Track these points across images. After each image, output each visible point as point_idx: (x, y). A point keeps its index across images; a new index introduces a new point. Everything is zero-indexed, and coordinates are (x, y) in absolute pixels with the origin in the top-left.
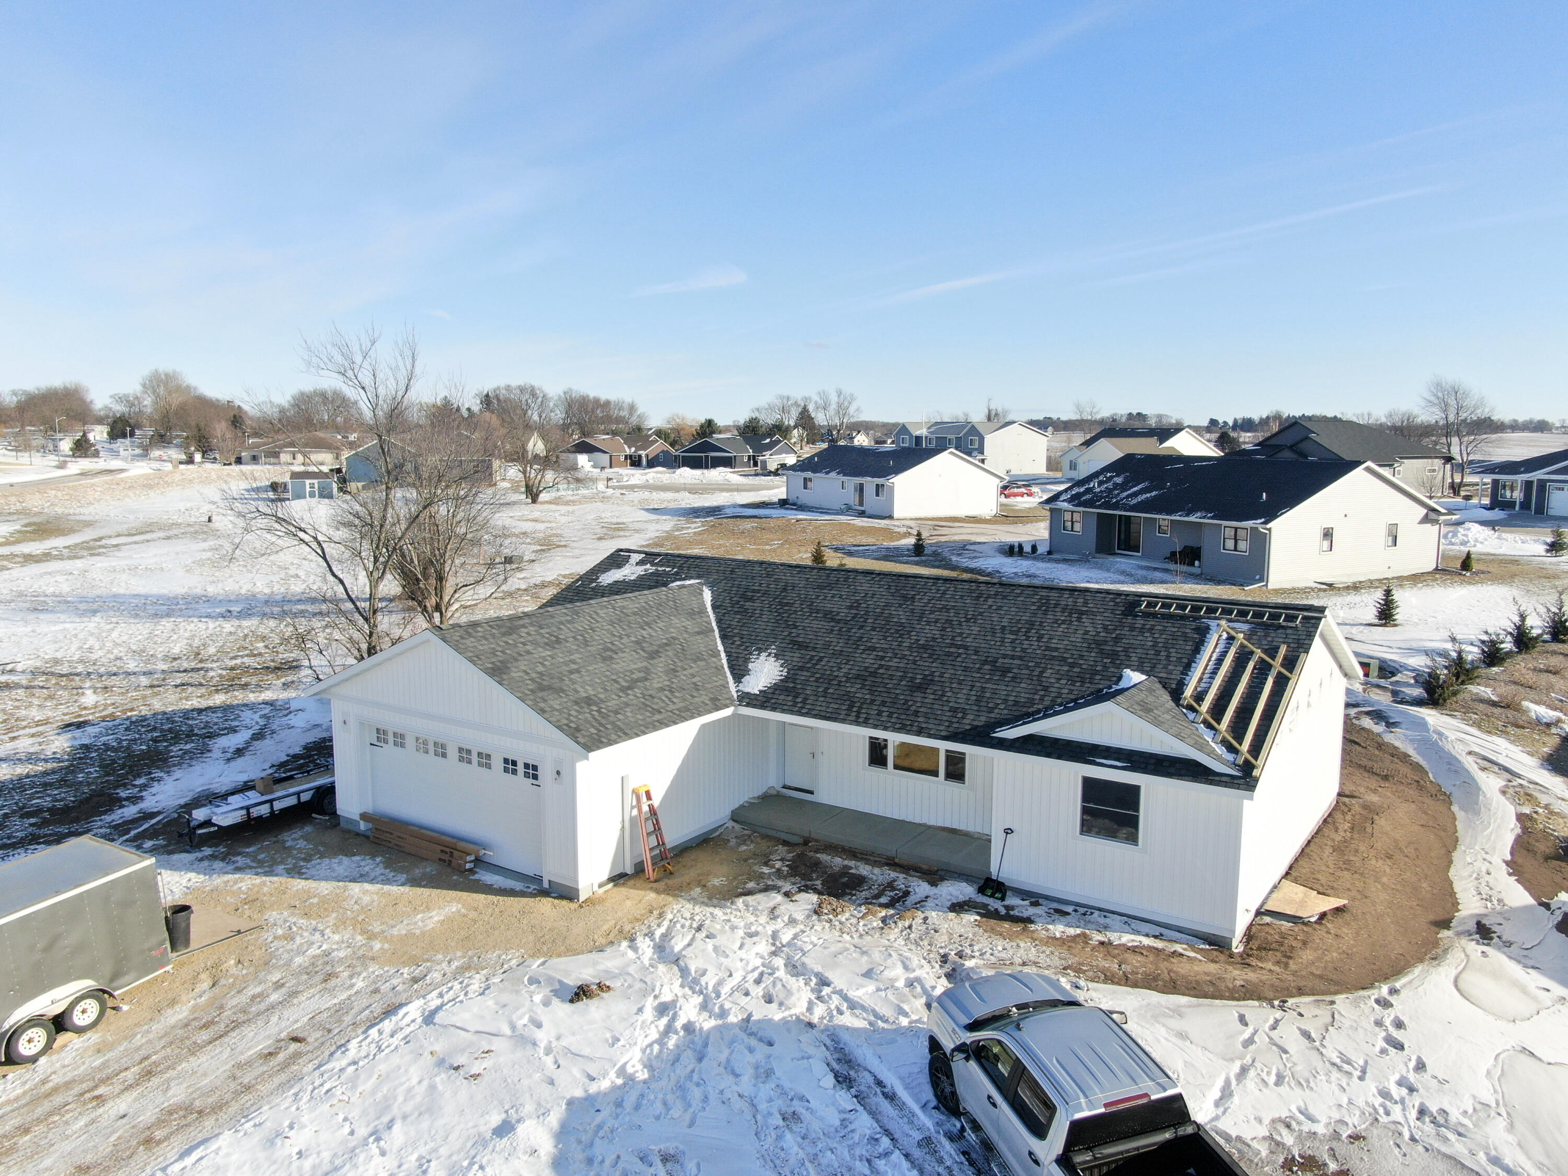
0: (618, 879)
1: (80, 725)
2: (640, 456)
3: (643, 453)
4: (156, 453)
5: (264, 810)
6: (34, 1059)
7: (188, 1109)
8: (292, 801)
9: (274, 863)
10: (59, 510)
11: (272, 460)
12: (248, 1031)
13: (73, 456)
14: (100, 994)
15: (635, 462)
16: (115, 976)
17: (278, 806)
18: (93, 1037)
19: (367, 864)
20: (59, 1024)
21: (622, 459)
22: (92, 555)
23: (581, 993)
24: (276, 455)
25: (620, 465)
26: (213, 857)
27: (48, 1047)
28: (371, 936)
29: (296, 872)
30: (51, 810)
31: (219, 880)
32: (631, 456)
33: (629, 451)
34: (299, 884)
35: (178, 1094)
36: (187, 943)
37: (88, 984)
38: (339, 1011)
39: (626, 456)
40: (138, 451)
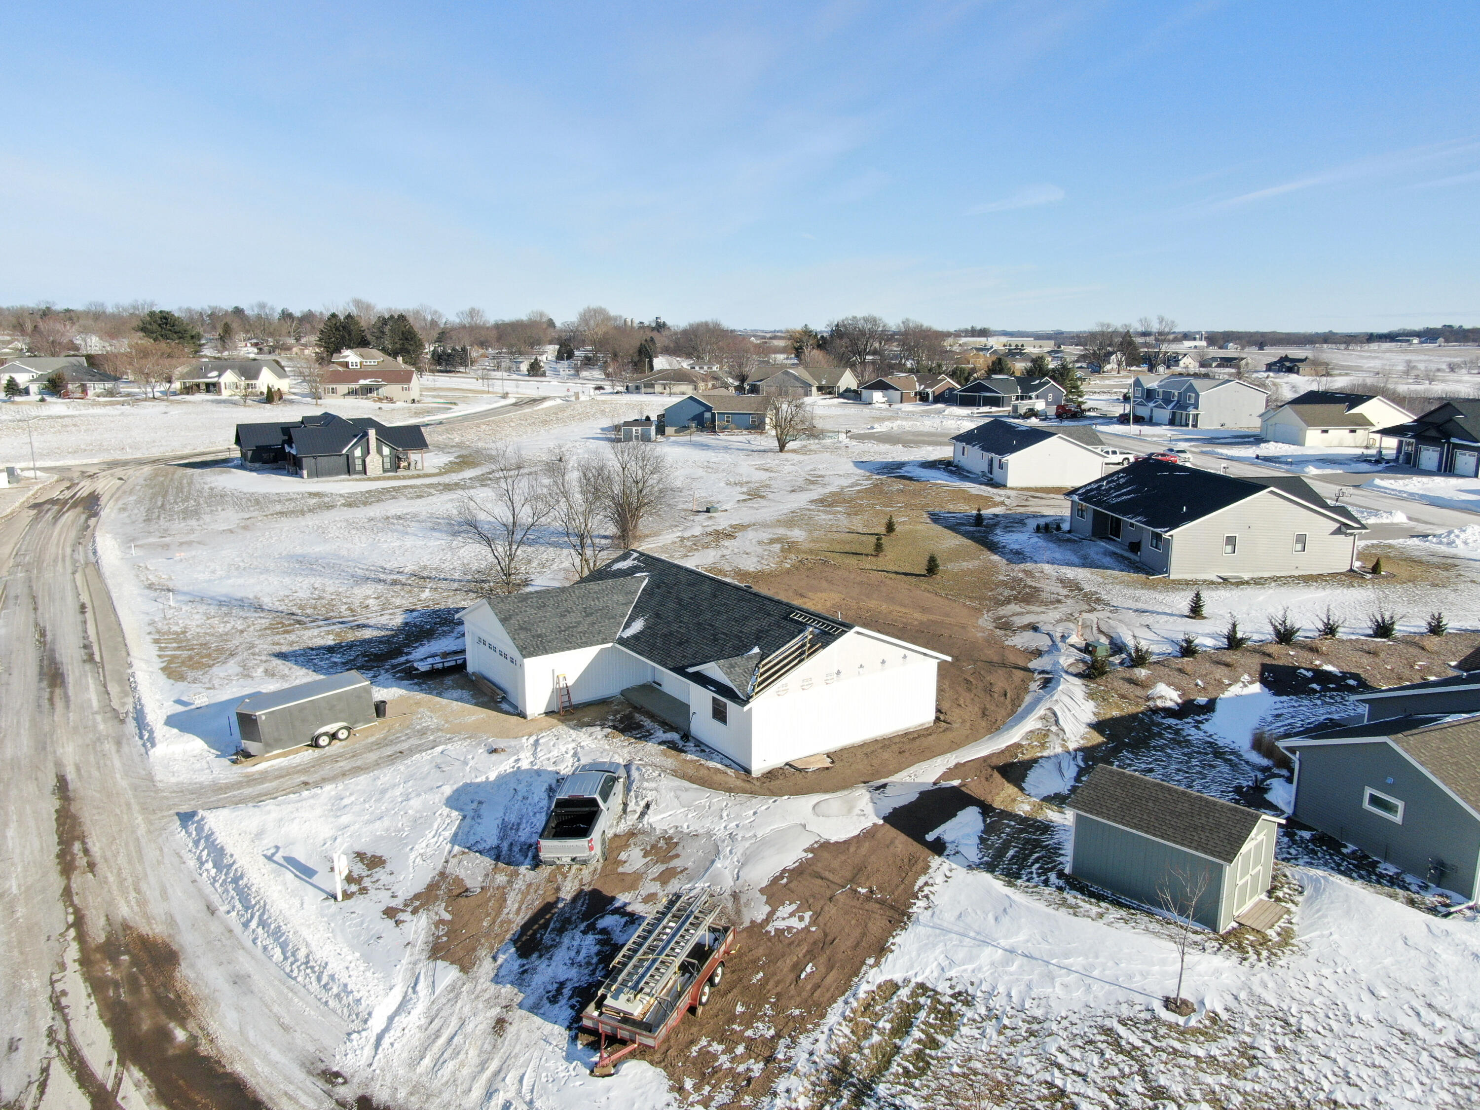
0: (547, 713)
1: (412, 611)
2: (928, 394)
3: (930, 390)
4: (584, 374)
5: (440, 666)
6: (324, 747)
7: (359, 767)
8: (453, 663)
9: (435, 689)
10: (480, 444)
11: (649, 390)
12: (388, 748)
13: (529, 375)
14: (348, 729)
15: (923, 398)
16: (356, 722)
17: (446, 665)
18: (344, 743)
19: (466, 694)
20: (334, 736)
21: (912, 395)
22: (482, 485)
23: (494, 751)
24: (652, 386)
25: (909, 400)
26: (416, 684)
27: (329, 744)
28: (447, 722)
29: (439, 695)
30: (376, 655)
31: (412, 693)
32: (920, 393)
33: (919, 388)
34: (438, 699)
35: (359, 763)
36: (384, 715)
37: (344, 724)
38: (420, 745)
39: (916, 394)
40: (572, 372)
